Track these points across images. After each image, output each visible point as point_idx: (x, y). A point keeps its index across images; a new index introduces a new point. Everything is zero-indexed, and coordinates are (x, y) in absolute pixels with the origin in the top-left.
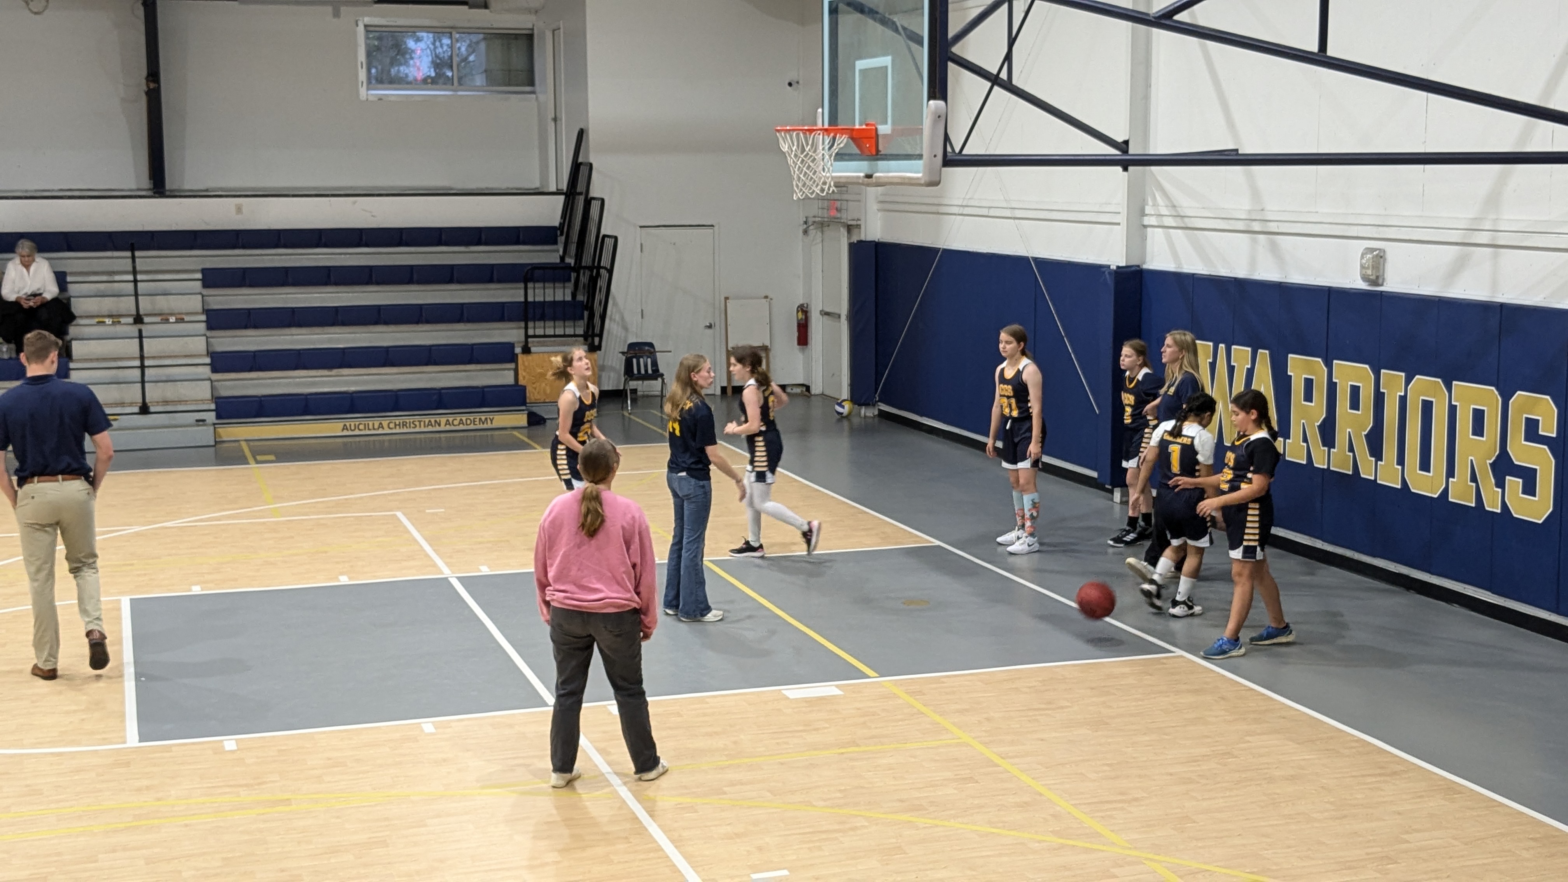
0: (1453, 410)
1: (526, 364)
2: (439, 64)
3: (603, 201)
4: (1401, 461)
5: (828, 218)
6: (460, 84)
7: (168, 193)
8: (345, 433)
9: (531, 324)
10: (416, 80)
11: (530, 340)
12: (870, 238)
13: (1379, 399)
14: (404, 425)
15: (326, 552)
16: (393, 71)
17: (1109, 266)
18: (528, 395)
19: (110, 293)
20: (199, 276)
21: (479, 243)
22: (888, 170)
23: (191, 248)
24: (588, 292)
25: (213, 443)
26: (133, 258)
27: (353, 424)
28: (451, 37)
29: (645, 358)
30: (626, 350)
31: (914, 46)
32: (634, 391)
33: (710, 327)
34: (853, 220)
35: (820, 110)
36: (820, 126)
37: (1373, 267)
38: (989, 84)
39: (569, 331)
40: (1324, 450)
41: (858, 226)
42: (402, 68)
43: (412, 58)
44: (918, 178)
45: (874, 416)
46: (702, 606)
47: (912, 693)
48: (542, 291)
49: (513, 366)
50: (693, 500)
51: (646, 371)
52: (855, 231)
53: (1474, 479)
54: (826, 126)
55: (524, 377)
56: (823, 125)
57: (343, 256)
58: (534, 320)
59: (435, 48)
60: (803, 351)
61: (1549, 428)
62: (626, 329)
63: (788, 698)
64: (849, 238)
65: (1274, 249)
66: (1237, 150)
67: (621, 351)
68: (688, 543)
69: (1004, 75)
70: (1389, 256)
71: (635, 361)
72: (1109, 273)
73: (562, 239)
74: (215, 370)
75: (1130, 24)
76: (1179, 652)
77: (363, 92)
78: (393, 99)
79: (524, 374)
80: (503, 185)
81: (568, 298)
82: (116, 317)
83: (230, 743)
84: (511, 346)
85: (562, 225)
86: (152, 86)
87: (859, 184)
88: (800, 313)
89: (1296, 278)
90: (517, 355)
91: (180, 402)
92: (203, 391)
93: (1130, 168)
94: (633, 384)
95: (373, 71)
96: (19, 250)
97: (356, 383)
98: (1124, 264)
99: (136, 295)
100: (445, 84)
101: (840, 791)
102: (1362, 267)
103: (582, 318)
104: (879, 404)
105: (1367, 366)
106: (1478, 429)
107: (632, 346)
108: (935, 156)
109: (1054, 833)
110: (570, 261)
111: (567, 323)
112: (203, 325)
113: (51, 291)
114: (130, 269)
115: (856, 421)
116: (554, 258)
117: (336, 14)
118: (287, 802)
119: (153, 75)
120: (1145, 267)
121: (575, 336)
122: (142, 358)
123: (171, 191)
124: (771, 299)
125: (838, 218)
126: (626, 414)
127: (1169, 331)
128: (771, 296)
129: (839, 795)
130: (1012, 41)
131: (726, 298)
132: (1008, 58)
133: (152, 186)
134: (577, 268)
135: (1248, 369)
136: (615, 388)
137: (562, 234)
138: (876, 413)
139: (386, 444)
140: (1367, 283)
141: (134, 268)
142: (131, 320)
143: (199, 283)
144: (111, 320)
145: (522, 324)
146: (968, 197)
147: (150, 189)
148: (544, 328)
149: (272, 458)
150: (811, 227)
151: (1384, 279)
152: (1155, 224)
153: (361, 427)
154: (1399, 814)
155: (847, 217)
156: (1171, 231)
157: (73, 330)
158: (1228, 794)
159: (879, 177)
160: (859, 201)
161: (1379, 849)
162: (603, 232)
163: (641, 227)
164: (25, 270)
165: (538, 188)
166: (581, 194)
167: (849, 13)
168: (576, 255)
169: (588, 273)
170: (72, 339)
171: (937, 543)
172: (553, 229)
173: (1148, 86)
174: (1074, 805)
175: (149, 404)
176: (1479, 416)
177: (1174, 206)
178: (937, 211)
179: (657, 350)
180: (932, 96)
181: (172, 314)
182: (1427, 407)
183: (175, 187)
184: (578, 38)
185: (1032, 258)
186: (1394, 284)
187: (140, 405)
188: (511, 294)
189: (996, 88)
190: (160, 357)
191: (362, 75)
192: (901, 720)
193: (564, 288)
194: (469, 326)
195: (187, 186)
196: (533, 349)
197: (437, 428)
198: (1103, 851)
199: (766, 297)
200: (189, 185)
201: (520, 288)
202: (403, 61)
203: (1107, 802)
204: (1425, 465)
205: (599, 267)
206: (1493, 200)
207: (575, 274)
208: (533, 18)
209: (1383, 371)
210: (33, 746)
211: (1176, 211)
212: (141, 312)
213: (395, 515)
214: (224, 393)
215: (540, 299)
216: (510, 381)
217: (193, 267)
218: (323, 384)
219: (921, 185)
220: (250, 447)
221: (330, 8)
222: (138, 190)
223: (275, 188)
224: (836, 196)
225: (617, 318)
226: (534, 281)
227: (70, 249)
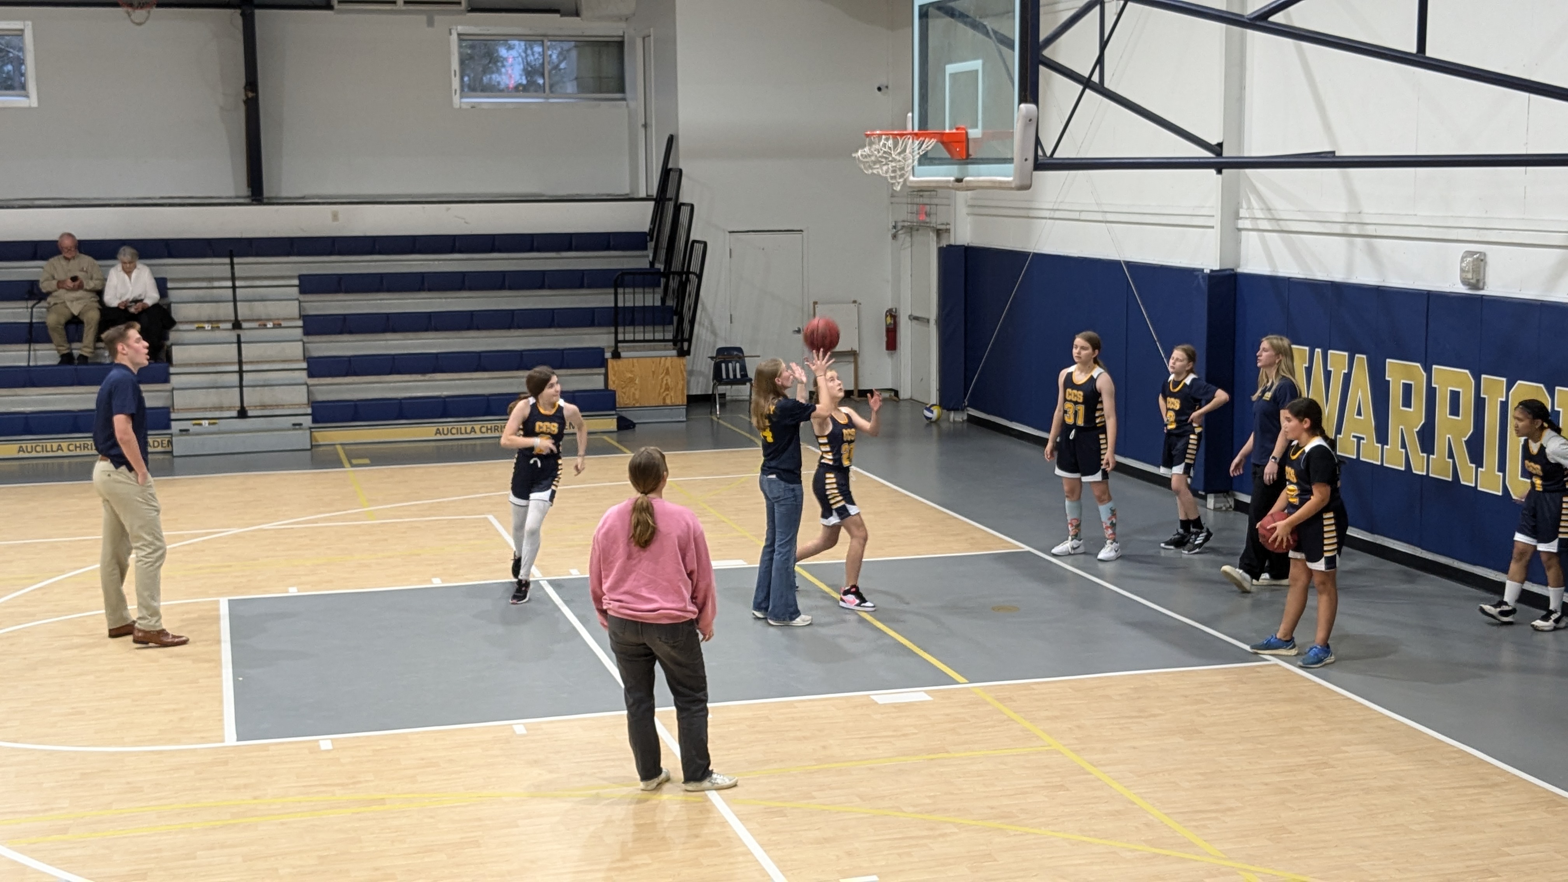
1: (616, 369)
2: (530, 72)
3: (692, 206)
4: (1502, 468)
5: (917, 222)
6: (552, 92)
7: (265, 201)
8: (439, 437)
9: (620, 329)
10: (508, 88)
11: (620, 345)
12: (960, 242)
13: (1480, 404)
15: (419, 555)
16: (485, 79)
17: (1203, 270)
18: (617, 400)
19: (208, 299)
20: (296, 282)
21: (570, 249)
22: (980, 174)
23: (288, 254)
24: (678, 297)
25: (309, 447)
26: (232, 264)
27: (445, 428)
28: (543, 45)
29: (734, 363)
30: (714, 355)
31: (1005, 50)
32: (723, 396)
33: (799, 331)
34: (943, 224)
35: (910, 115)
36: (909, 130)
37: (1473, 271)
38: (1081, 87)
39: (659, 336)
40: (1423, 457)
41: (948, 231)
42: (494, 76)
43: (503, 66)
44: (1008, 182)
45: (963, 421)
46: (792, 610)
47: (1002, 700)
48: (632, 296)
49: (603, 370)
50: (782, 502)
51: (735, 375)
52: (945, 235)
54: (916, 130)
55: (614, 382)
56: (913, 129)
57: (436, 262)
58: (624, 325)
59: (527, 56)
60: (891, 356)
62: (714, 333)
63: (876, 703)
64: (938, 242)
65: (1372, 252)
66: (1334, 152)
67: (710, 355)
68: (780, 546)
69: (1096, 78)
70: (1490, 260)
71: (723, 365)
73: (652, 245)
74: (311, 375)
75: (1224, 25)
77: (456, 99)
78: (484, 107)
79: (614, 379)
80: (593, 191)
81: (658, 303)
82: (215, 323)
83: (325, 742)
84: (601, 351)
85: (652, 230)
86: (250, 95)
87: (948, 188)
88: (889, 318)
89: (1395, 281)
90: (607, 360)
91: (277, 406)
92: (300, 396)
93: (1224, 171)
94: (722, 389)
95: (466, 79)
96: (121, 256)
97: (447, 387)
98: (1217, 268)
99: (235, 301)
100: (536, 91)
101: (930, 797)
102: (1462, 270)
103: (671, 323)
104: (968, 408)
105: (1467, 371)
107: (721, 351)
108: (1026, 160)
109: (1147, 842)
110: (660, 266)
111: (657, 328)
112: (300, 331)
113: (152, 297)
114: (229, 275)
115: (944, 425)
116: (644, 264)
117: (430, 23)
118: (382, 802)
119: (252, 84)
120: (1239, 270)
121: (664, 340)
122: (240, 363)
123: (268, 198)
124: (860, 304)
125: (927, 223)
126: (715, 418)
127: (1265, 335)
128: (859, 300)
129: (928, 801)
130: (1103, 45)
131: (815, 303)
132: (1100, 61)
133: (250, 194)
134: (667, 274)
135: (1344, 373)
136: (703, 393)
137: (651, 240)
138: (965, 418)
139: (478, 448)
140: (1467, 287)
141: (233, 273)
142: (229, 326)
143: (296, 289)
144: (210, 326)
145: (613, 329)
146: (1059, 200)
147: (248, 197)
148: (634, 333)
149: (367, 461)
150: (900, 232)
151: (1484, 283)
152: (1250, 227)
153: (454, 431)
154: (1501, 826)
155: (937, 221)
156: (1266, 234)
157: (173, 336)
158: (1324, 804)
159: (970, 181)
160: (949, 205)
161: (1480, 862)
162: (692, 237)
163: (730, 232)
164: (126, 277)
165: (627, 195)
166: (670, 199)
167: (938, 17)
168: (666, 260)
169: (677, 279)
170: (172, 345)
171: (1027, 548)
172: (645, 233)
173: (1242, 88)
174: (1166, 814)
175: (247, 408)
177: (1269, 209)
178: (1027, 215)
179: (745, 355)
180: (1023, 100)
181: (270, 320)
183: (273, 195)
184: (668, 44)
185: (1124, 261)
186: (1496, 286)
187: (238, 409)
188: (601, 299)
189: (1088, 91)
190: (258, 362)
191: (456, 83)
192: (991, 726)
193: (654, 293)
194: (560, 331)
195: (284, 194)
196: (623, 354)
198: (1196, 861)
199: (855, 302)
200: (286, 192)
201: (610, 294)
202: (495, 69)
203: (1202, 812)
205: (688, 272)
207: (665, 280)
208: (623, 25)
209: (1483, 376)
210: (135, 743)
211: (1271, 214)
212: (240, 318)
213: (486, 518)
214: (320, 397)
215: (629, 304)
216: (601, 385)
217: (289, 273)
218: (417, 388)
219: (1011, 189)
220: (345, 451)
221: (424, 18)
222: (238, 197)
223: (370, 196)
224: (926, 201)
225: (706, 324)
226: (624, 286)
227: (170, 256)
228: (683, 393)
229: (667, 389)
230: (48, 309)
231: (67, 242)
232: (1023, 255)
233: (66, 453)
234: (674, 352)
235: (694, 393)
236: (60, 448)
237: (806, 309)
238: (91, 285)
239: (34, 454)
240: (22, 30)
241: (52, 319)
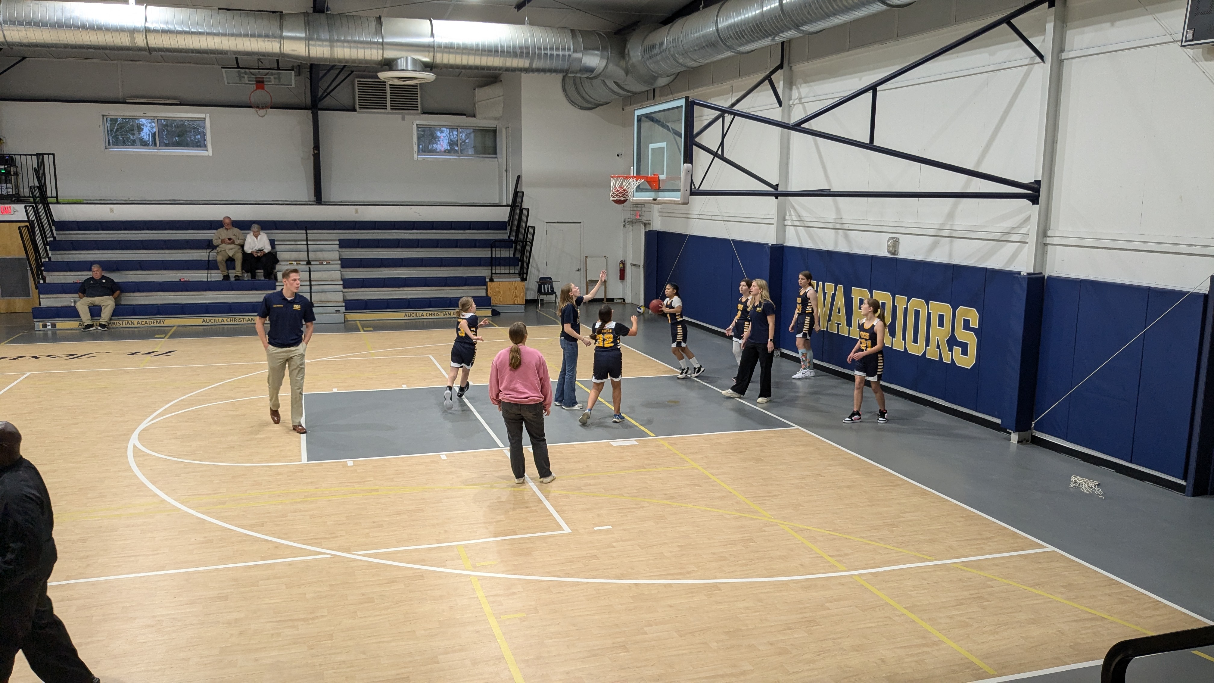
0: (929, 314)
1: (491, 286)
2: (452, 144)
3: (528, 209)
4: (904, 338)
5: (635, 219)
6: (461, 153)
7: (323, 203)
8: (406, 318)
9: (494, 268)
10: (441, 151)
11: (493, 275)
12: (654, 229)
13: (894, 308)
14: (434, 314)
15: (396, 374)
16: (430, 147)
17: (768, 244)
18: (492, 301)
19: (295, 250)
20: (338, 242)
21: (469, 229)
22: (665, 197)
23: (334, 229)
24: (521, 253)
25: (343, 322)
26: (307, 233)
27: (409, 314)
28: (457, 131)
29: (548, 285)
30: (538, 281)
31: (677, 137)
32: (542, 300)
33: (578, 270)
34: (647, 221)
35: (632, 168)
36: (632, 175)
37: (893, 247)
38: (713, 156)
39: (512, 271)
41: (649, 224)
42: (434, 145)
43: (439, 141)
44: (678, 201)
46: (573, 401)
47: (671, 444)
48: (499, 252)
49: (485, 287)
51: (548, 291)
52: (648, 226)
53: (938, 347)
54: (635, 175)
55: (490, 293)
57: (405, 234)
58: (495, 266)
59: (450, 136)
60: (622, 282)
61: (975, 323)
62: (539, 271)
63: (612, 446)
64: (645, 229)
65: (846, 237)
66: (830, 189)
67: (536, 281)
69: (720, 152)
70: (901, 241)
71: (543, 286)
72: (768, 248)
73: (509, 228)
74: (344, 287)
75: (780, 128)
76: (797, 427)
77: (416, 156)
78: (429, 160)
79: (490, 291)
80: (481, 202)
81: (512, 256)
82: (298, 261)
83: (350, 462)
84: (484, 278)
85: (509, 221)
86: (316, 152)
87: (650, 203)
88: (621, 265)
89: (857, 251)
90: (487, 282)
91: (328, 302)
92: (339, 297)
93: (779, 197)
94: (542, 297)
95: (421, 146)
96: (253, 229)
97: (410, 294)
98: (775, 243)
99: (308, 251)
100: (454, 153)
101: (637, 490)
102: (888, 246)
103: (518, 265)
105: (889, 293)
106: (941, 324)
107: (541, 279)
108: (686, 190)
109: (737, 510)
110: (513, 238)
111: (511, 268)
112: (339, 266)
113: (268, 248)
114: (305, 238)
115: (646, 316)
116: (505, 237)
117: (403, 119)
118: (377, 490)
119: (317, 147)
120: (785, 245)
121: (514, 273)
122: (310, 281)
123: (324, 202)
124: (608, 258)
125: (640, 220)
126: (538, 311)
128: (607, 256)
129: (635, 491)
130: (724, 136)
131: (586, 257)
132: (722, 144)
133: (315, 200)
134: (516, 242)
135: (832, 293)
136: (533, 299)
137: (509, 225)
139: (425, 324)
140: (890, 254)
141: (307, 238)
142: (305, 263)
143: (337, 246)
145: (490, 268)
146: (701, 210)
148: (500, 270)
149: (371, 329)
150: (627, 224)
151: (898, 252)
152: (790, 224)
153: (413, 315)
154: (899, 504)
155: (645, 219)
156: (798, 227)
157: (278, 267)
158: (819, 493)
159: (660, 200)
160: (650, 211)
161: (890, 521)
162: (528, 224)
163: (546, 222)
164: (255, 238)
165: (497, 203)
166: (518, 206)
167: (646, 121)
168: (516, 235)
169: (521, 244)
172: (505, 222)
173: (788, 158)
174: (746, 498)
176: (941, 317)
177: (799, 216)
178: (687, 217)
179: (553, 281)
180: (685, 162)
181: (325, 260)
182: (917, 313)
183: (327, 200)
184: (518, 132)
185: (732, 239)
186: (903, 254)
188: (484, 253)
189: (716, 158)
190: (318, 281)
191: (415, 148)
192: (666, 457)
193: (510, 251)
194: (465, 268)
196: (495, 280)
197: (449, 316)
198: (760, 519)
199: (605, 257)
200: (333, 199)
201: (489, 251)
202: (434, 142)
203: (762, 496)
204: (915, 341)
205: (526, 241)
206: (951, 215)
207: (515, 244)
208: (496, 122)
209: (896, 296)
210: (258, 462)
211: (801, 218)
212: (310, 259)
213: (429, 357)
214: (349, 298)
215: (498, 256)
216: (484, 294)
217: (335, 238)
218: (395, 294)
219: (679, 204)
220: (361, 324)
221: (400, 116)
222: (309, 201)
223: (374, 201)
224: (639, 209)
225: (535, 266)
226: (496, 247)
227: (277, 229)
228: (523, 299)
229: (516, 297)
230: (217, 253)
231: (227, 221)
232: (682, 236)
233: (226, 323)
234: (519, 279)
235: (529, 299)
236: (223, 320)
237: (582, 260)
238: (238, 242)
239: (210, 323)
240: (205, 118)
241: (219, 258)
